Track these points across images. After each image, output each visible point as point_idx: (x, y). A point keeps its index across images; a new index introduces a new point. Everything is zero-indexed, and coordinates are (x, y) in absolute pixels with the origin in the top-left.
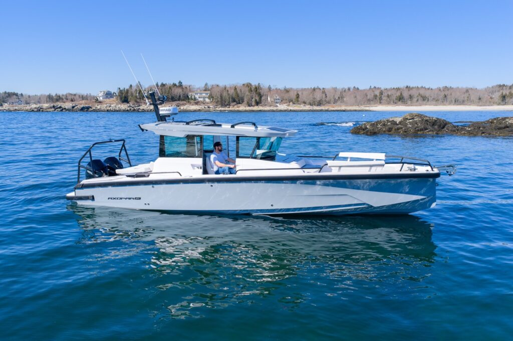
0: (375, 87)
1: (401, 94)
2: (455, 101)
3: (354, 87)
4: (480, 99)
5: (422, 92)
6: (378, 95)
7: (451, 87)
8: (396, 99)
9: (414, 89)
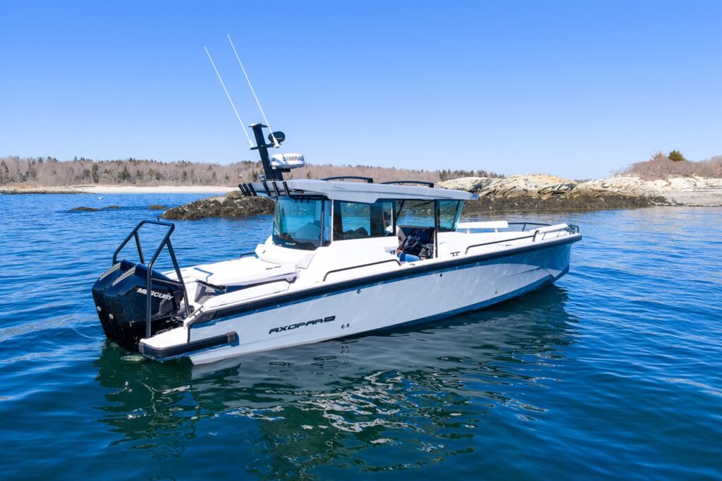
0: (83, 159)
1: (126, 169)
2: (201, 181)
3: (49, 158)
4: (227, 178)
5: (154, 168)
6: (91, 169)
7: (189, 162)
8: (119, 177)
9: (142, 164)
